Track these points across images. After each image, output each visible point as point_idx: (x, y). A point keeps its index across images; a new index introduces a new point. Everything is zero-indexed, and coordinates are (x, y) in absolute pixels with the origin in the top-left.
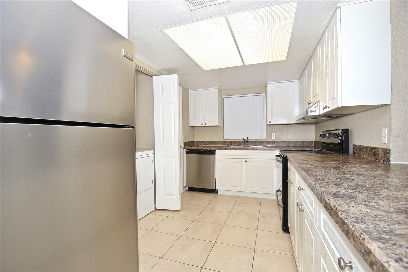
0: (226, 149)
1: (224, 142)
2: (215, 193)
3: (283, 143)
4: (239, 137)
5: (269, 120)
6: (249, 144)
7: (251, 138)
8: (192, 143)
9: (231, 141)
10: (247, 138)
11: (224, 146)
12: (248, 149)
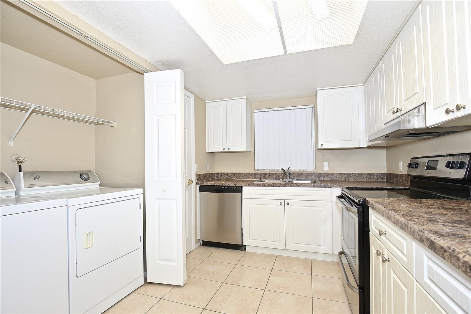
0: (258, 185)
1: (255, 174)
2: (242, 250)
3: (340, 176)
4: (277, 167)
5: (320, 142)
6: (291, 177)
7: (293, 169)
8: (211, 176)
9: (265, 173)
10: (289, 168)
11: (256, 181)
12: (291, 185)
